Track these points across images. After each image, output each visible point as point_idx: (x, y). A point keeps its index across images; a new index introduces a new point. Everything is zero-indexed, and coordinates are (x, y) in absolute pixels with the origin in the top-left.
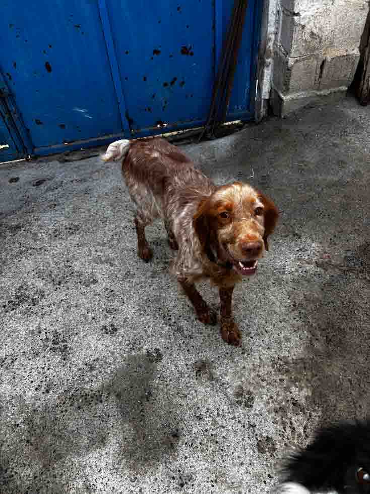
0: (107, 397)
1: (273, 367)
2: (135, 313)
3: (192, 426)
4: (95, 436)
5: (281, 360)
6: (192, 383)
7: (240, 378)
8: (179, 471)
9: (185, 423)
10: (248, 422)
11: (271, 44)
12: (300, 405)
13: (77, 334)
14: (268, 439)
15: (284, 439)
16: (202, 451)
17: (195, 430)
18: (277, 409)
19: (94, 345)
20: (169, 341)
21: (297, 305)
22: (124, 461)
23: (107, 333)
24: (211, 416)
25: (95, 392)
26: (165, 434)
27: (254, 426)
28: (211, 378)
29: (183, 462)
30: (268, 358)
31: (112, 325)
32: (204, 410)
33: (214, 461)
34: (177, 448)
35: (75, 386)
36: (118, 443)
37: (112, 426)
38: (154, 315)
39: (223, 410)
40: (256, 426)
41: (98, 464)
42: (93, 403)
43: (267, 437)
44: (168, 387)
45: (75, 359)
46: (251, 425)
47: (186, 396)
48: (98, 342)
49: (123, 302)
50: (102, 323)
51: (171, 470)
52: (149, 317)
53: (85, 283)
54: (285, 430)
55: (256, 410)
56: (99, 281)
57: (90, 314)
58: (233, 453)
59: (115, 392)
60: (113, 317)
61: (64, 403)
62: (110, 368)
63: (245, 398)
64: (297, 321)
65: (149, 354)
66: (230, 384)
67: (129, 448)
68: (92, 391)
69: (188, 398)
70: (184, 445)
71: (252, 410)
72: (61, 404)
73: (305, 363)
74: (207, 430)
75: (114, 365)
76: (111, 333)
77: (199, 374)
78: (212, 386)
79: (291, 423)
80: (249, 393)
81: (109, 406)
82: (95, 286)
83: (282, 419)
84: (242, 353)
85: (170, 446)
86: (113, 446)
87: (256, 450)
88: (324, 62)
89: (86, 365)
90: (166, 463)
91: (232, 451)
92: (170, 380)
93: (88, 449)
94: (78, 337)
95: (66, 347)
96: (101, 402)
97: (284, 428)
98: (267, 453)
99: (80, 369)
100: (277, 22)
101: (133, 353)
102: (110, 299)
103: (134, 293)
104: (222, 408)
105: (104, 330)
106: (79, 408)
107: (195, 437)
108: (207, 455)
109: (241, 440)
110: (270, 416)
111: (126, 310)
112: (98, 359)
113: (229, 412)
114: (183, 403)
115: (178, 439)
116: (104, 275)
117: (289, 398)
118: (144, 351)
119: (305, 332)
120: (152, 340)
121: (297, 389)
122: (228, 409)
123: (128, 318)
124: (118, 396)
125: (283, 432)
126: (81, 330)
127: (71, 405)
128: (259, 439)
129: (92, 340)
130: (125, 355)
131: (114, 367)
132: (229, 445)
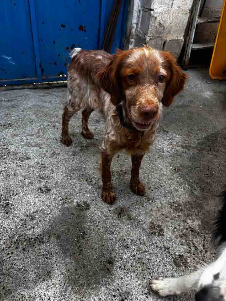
0: (48, 239)
1: (171, 208)
2: (63, 178)
3: (122, 253)
4: (40, 271)
5: (175, 203)
6: (116, 223)
7: (150, 216)
8: (118, 290)
9: (117, 252)
10: (164, 246)
11: (134, 30)
12: (196, 231)
13: (16, 194)
14: (181, 256)
15: (191, 254)
16: (134, 272)
17: (125, 256)
18: (181, 235)
19: (33, 201)
20: (93, 195)
21: (177, 169)
22: (70, 288)
23: (43, 193)
24: (135, 245)
25: (37, 236)
26: (101, 262)
27: (168, 248)
28: (130, 218)
29: (120, 282)
30: (166, 203)
31: (46, 187)
32: (129, 241)
33: (144, 278)
34: (113, 272)
35: (19, 233)
36: (62, 274)
37: (56, 261)
38: (79, 179)
39: (143, 240)
40: (169, 248)
41: (46, 294)
42: (36, 245)
43: (180, 255)
44: (98, 227)
45: (17, 213)
46: (166, 248)
47: (113, 232)
48: (36, 199)
49: (53, 172)
50: (38, 186)
51: (111, 290)
52: (75, 181)
53: (20, 159)
54: (191, 249)
55: (167, 237)
56: (32, 158)
57: (27, 180)
58: (158, 270)
59: (55, 234)
60: (46, 181)
61: (9, 247)
62: (48, 217)
63: (157, 230)
64: (180, 179)
65: (79, 205)
66: (144, 222)
67: (73, 277)
68: (34, 235)
69: (115, 234)
70: (119, 269)
71: (164, 237)
72: (7, 248)
73: (191, 204)
74: (134, 256)
75: (52, 215)
76: (46, 193)
77: (120, 216)
78: (131, 224)
79: (193, 244)
80: (159, 226)
81: (52, 246)
82: (28, 161)
83: (186, 241)
84: (148, 201)
85: (107, 271)
86: (58, 277)
87: (174, 266)
88: (165, 42)
89: (27, 216)
90: (106, 285)
91: (156, 269)
92: (99, 222)
93: (36, 283)
94: (19, 196)
95: (7, 204)
96: (43, 243)
97: (190, 247)
98: (182, 266)
99: (21, 220)
100: (138, 17)
101: (66, 205)
102: (41, 169)
103: (61, 165)
104: (142, 238)
105: (40, 191)
106: (24, 250)
107: (126, 262)
108: (138, 274)
109: (161, 259)
110: (178, 240)
111: (56, 176)
112: (37, 211)
113: (148, 241)
114: (112, 237)
115: (112, 265)
116: (35, 154)
117: (187, 227)
118: (75, 204)
119: (186, 185)
120: (80, 195)
121: (191, 221)
122: (147, 239)
123: (58, 182)
124: (58, 237)
125: (190, 250)
126: (21, 191)
127: (17, 248)
128: (174, 257)
129: (31, 198)
130: (59, 207)
131: (51, 216)
132: (153, 264)
